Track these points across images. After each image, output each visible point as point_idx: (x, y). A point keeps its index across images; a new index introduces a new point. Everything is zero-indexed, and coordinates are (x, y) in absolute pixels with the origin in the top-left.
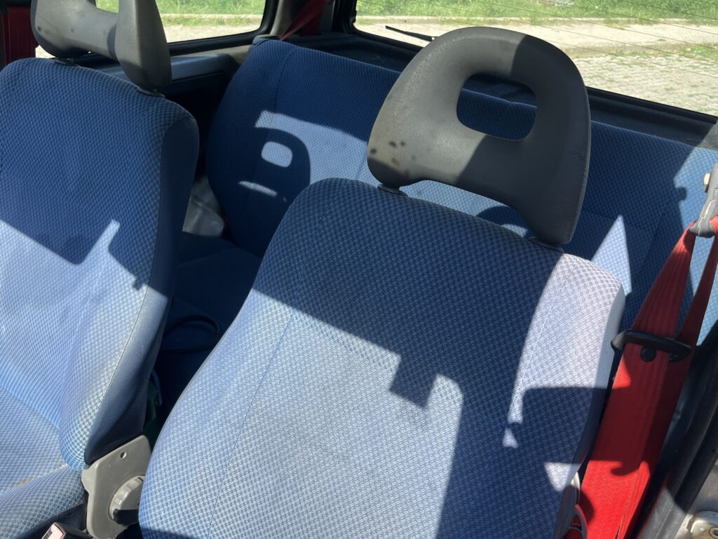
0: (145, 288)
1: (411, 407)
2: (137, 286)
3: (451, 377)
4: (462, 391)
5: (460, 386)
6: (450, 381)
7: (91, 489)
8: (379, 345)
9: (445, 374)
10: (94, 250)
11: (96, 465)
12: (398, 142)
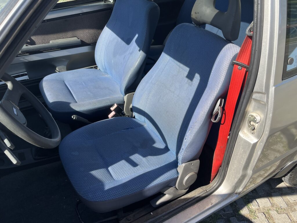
0: (141, 51)
1: (189, 81)
2: (139, 51)
3: (199, 74)
4: (200, 77)
5: (200, 76)
6: (198, 75)
7: (125, 101)
8: (186, 66)
9: (197, 73)
10: (132, 41)
11: (127, 95)
12: (197, 13)
